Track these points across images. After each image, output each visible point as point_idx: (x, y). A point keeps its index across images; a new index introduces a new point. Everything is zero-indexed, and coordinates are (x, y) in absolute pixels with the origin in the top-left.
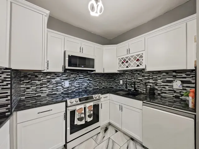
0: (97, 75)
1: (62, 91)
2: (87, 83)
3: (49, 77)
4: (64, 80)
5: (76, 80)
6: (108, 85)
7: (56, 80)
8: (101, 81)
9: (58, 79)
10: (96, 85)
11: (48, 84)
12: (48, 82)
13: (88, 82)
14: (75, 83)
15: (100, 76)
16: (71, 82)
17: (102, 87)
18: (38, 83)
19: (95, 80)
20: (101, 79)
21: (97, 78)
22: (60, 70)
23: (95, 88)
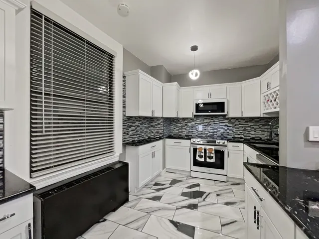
0: (240, 120)
1: (197, 134)
2: (224, 129)
3: (186, 121)
4: (198, 124)
5: (210, 125)
6: (264, 136)
7: (191, 124)
8: (247, 128)
9: (193, 123)
10: (239, 133)
11: (186, 127)
12: (186, 125)
13: (226, 128)
14: (209, 128)
15: (246, 122)
16: (204, 127)
17: (249, 136)
18: (180, 125)
19: (236, 127)
20: (247, 126)
21: (240, 124)
22: (191, 116)
23: (236, 136)
